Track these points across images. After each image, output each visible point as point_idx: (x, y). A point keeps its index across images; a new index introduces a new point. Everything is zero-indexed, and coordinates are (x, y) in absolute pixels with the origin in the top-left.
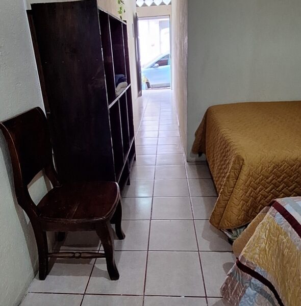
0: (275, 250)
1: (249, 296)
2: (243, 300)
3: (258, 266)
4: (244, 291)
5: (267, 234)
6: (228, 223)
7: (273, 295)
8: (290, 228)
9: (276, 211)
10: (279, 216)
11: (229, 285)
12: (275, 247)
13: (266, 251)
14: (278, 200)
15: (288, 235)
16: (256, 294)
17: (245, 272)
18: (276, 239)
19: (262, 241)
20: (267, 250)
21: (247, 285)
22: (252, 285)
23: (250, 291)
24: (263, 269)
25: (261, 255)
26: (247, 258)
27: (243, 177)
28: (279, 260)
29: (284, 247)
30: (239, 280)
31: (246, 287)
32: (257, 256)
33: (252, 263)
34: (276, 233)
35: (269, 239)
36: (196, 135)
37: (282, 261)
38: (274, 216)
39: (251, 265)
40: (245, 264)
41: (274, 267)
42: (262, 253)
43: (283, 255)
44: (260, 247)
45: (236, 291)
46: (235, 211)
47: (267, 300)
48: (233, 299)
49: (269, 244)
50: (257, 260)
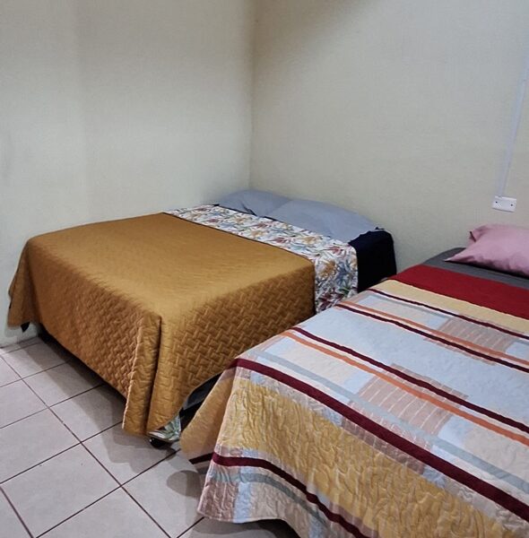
0: (262, 418)
1: (243, 494)
2: (237, 504)
3: (244, 448)
4: (237, 491)
5: (245, 402)
6: (161, 419)
7: (270, 473)
8: (276, 382)
9: (249, 370)
10: (256, 375)
11: (215, 497)
12: (260, 414)
13: (250, 425)
14: (242, 356)
15: (276, 393)
16: (249, 486)
17: (230, 466)
18: (260, 403)
19: (242, 414)
20: (252, 421)
21: (238, 480)
22: (243, 477)
23: (243, 486)
24: (251, 450)
25: (245, 433)
26: (230, 447)
27: (166, 342)
28: (269, 427)
29: (275, 407)
30: (227, 481)
31: (237, 484)
32: (241, 437)
33: (237, 449)
34: (259, 396)
35: (250, 408)
36: (11, 293)
37: (276, 425)
38: (249, 378)
39: (237, 452)
40: (229, 455)
41: (265, 438)
42: (246, 429)
43: (276, 417)
44: (241, 423)
45: (226, 498)
46: (168, 395)
47: (264, 484)
48: (224, 512)
49: (252, 414)
50: (242, 442)
